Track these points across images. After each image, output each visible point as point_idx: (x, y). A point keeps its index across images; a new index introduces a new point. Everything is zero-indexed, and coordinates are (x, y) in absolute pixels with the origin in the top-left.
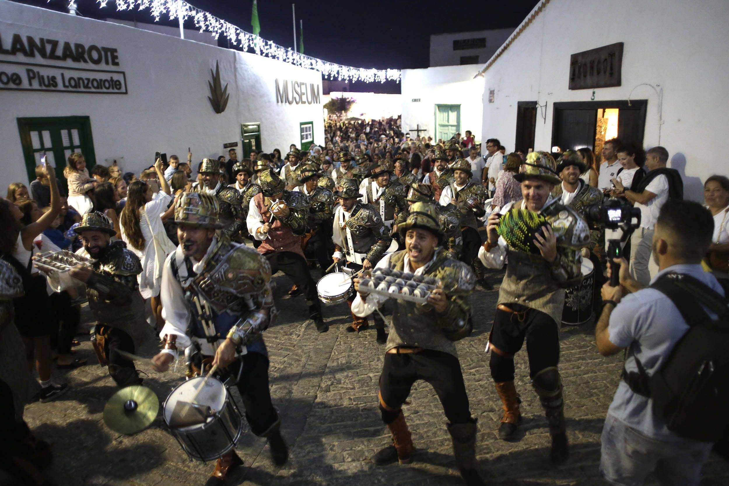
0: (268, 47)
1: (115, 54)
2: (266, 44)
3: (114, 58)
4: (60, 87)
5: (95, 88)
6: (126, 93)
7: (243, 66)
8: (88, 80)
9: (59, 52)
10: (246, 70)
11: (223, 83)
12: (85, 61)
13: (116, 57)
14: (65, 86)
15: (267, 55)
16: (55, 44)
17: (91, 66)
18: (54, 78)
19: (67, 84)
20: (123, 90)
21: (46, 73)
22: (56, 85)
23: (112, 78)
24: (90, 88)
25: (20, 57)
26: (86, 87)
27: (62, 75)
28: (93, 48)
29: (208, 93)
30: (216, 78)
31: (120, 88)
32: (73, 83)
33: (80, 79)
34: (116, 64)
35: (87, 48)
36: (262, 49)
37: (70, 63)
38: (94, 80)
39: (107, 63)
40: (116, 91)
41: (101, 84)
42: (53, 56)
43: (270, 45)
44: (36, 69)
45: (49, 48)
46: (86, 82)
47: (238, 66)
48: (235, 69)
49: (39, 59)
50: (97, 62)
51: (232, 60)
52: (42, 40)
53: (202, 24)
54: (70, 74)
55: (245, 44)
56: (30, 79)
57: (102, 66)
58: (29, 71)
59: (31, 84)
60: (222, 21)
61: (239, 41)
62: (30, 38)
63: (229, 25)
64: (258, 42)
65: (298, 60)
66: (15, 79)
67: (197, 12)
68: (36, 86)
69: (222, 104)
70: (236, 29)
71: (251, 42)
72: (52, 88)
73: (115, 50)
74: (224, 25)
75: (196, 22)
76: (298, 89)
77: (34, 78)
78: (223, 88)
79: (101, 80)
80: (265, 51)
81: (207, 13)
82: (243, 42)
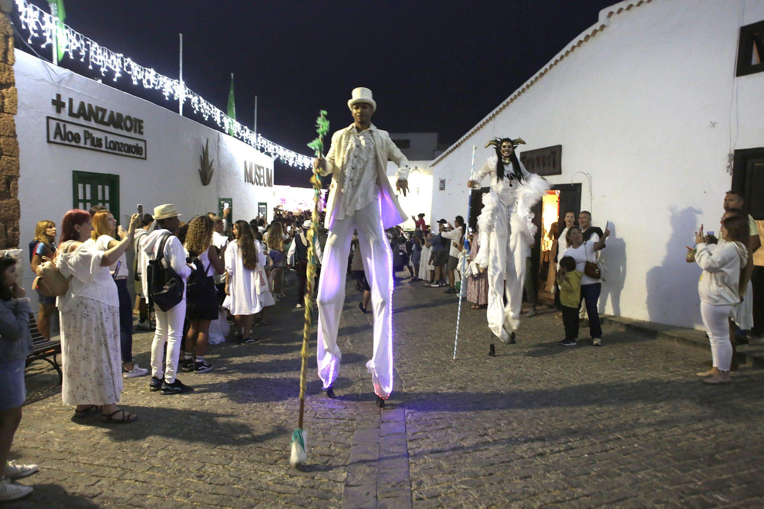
0: (244, 131)
1: (142, 125)
2: (242, 129)
3: (141, 127)
4: (103, 148)
5: (126, 152)
6: (145, 159)
7: (224, 146)
8: (122, 144)
9: (106, 119)
10: (226, 150)
11: (210, 159)
12: (122, 129)
13: (142, 127)
14: (106, 148)
15: (242, 139)
16: (104, 111)
17: (124, 133)
18: (101, 140)
19: (108, 146)
20: (143, 156)
21: (97, 135)
22: (100, 145)
23: (137, 144)
24: (122, 151)
25: (82, 121)
26: (120, 150)
27: (106, 138)
28: (128, 118)
29: (199, 167)
30: (205, 154)
31: (141, 154)
32: (112, 146)
33: (117, 143)
34: (141, 133)
35: (124, 117)
36: (239, 132)
37: (111, 129)
38: (126, 144)
39: (135, 132)
40: (139, 156)
41: (130, 149)
42: (102, 122)
43: (246, 130)
44: (90, 131)
45: (100, 114)
46: (120, 146)
47: (220, 145)
48: (219, 147)
49: (93, 124)
50: (128, 130)
51: (217, 140)
52: (97, 107)
53: (196, 106)
54: (111, 138)
55: (227, 127)
56: (86, 139)
57: (132, 134)
58: (86, 132)
59: (85, 143)
60: (211, 106)
61: (222, 124)
62: (90, 106)
63: (216, 109)
64: (236, 126)
65: (266, 145)
66: (76, 137)
67: (194, 96)
68: (88, 146)
69: (208, 176)
70: (221, 113)
71: (231, 126)
72: (98, 148)
73: (141, 121)
74: (213, 109)
75: (192, 104)
76: (258, 171)
77: (88, 138)
78: (209, 164)
79: (130, 145)
80: (241, 134)
81: (201, 98)
82: (225, 125)
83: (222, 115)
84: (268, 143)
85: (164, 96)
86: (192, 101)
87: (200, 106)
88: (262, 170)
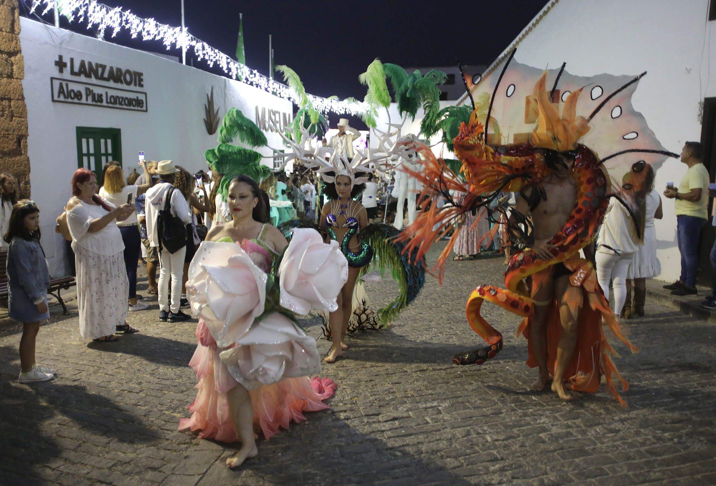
0: (253, 76)
1: (142, 77)
2: (252, 73)
3: (141, 80)
4: (104, 103)
5: (126, 105)
6: (146, 111)
7: (231, 92)
8: (122, 98)
9: (106, 75)
10: (233, 97)
11: (216, 107)
12: (122, 83)
13: (142, 80)
14: (107, 102)
15: (251, 84)
16: (104, 67)
17: (124, 86)
18: (101, 95)
19: (109, 101)
20: (144, 108)
21: (97, 91)
22: (101, 101)
23: (138, 97)
24: (123, 105)
25: (82, 78)
26: (120, 104)
27: (107, 93)
28: (128, 71)
29: (203, 115)
30: (210, 102)
31: (142, 107)
32: (112, 100)
33: (118, 97)
34: (141, 86)
35: (123, 71)
36: (248, 77)
37: (111, 84)
38: (127, 98)
39: (135, 85)
40: (139, 108)
41: (130, 102)
42: (102, 78)
43: (255, 74)
44: (91, 88)
45: (100, 70)
46: (121, 100)
47: (227, 92)
48: (225, 94)
49: (93, 80)
50: (129, 84)
51: (223, 86)
52: (97, 65)
53: (200, 53)
54: (111, 93)
55: (234, 73)
56: (87, 95)
57: (132, 87)
58: (87, 89)
59: (87, 100)
60: (216, 51)
61: (229, 70)
62: (90, 64)
63: (222, 54)
64: (245, 70)
65: (278, 89)
66: (78, 95)
67: (197, 42)
68: (90, 101)
69: (214, 126)
70: (227, 58)
71: (239, 70)
72: (99, 104)
73: (141, 74)
74: (218, 54)
75: (196, 51)
76: (273, 117)
77: (89, 95)
78: (215, 111)
79: (130, 99)
80: (250, 79)
81: (205, 44)
82: (232, 70)
83: (229, 60)
84: (281, 87)
85: (165, 46)
86: (196, 48)
87: (205, 52)
88: (277, 115)
